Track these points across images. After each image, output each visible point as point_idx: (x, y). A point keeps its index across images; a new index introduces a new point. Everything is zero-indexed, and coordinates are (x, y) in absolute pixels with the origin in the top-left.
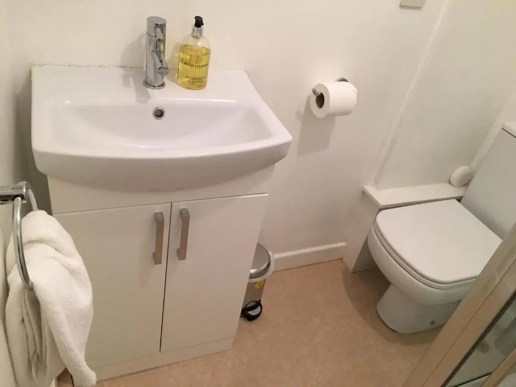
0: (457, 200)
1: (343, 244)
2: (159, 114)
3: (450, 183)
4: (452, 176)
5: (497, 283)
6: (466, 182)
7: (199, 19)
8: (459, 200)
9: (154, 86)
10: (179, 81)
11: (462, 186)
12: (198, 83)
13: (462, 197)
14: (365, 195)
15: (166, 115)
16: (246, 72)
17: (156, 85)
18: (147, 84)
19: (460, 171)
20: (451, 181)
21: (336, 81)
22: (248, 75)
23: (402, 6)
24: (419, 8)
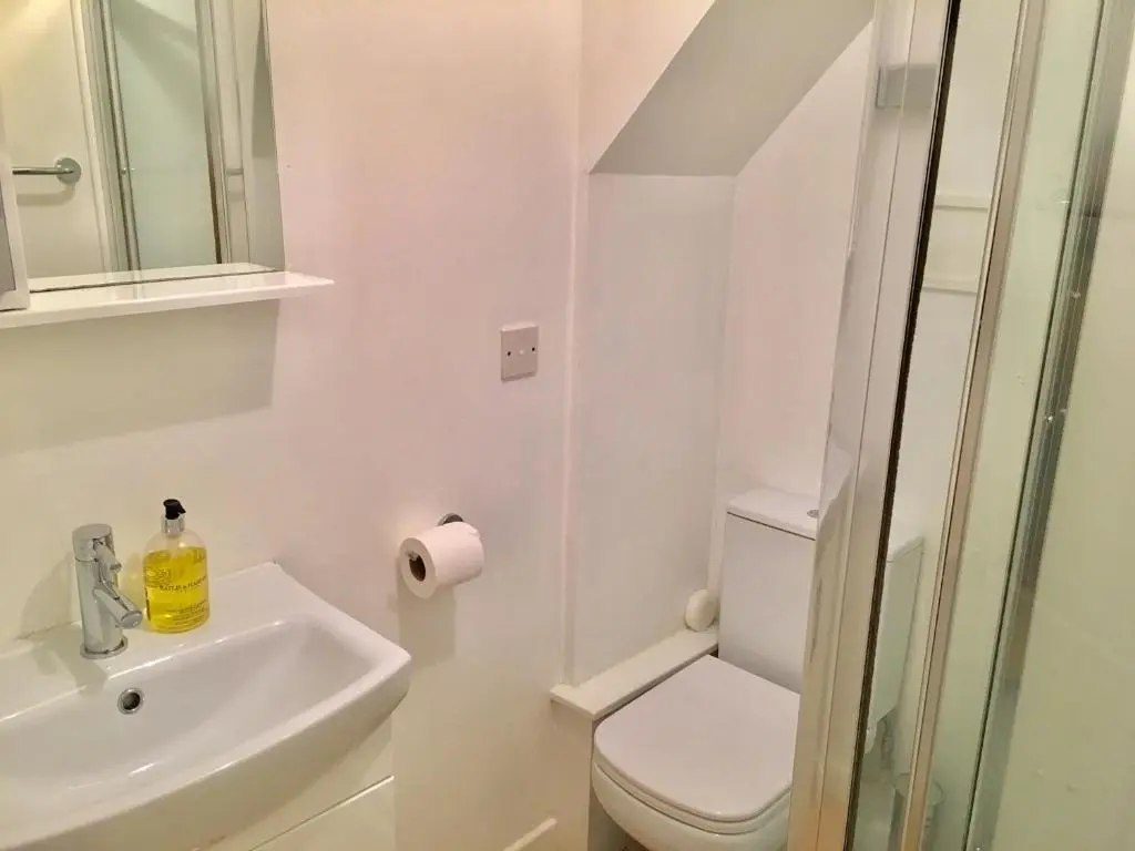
0: (712, 654)
1: (550, 823)
2: (132, 702)
3: (689, 628)
4: (687, 616)
5: (823, 773)
6: (713, 618)
7: (172, 504)
8: (715, 653)
9: (106, 652)
10: (154, 623)
11: (709, 626)
12: (192, 616)
13: (717, 646)
14: (556, 705)
15: (144, 699)
16: (275, 563)
17: (111, 648)
18: (89, 652)
19: (694, 603)
20: (689, 624)
21: (439, 525)
22: (281, 565)
23: (504, 379)
24: (531, 374)
